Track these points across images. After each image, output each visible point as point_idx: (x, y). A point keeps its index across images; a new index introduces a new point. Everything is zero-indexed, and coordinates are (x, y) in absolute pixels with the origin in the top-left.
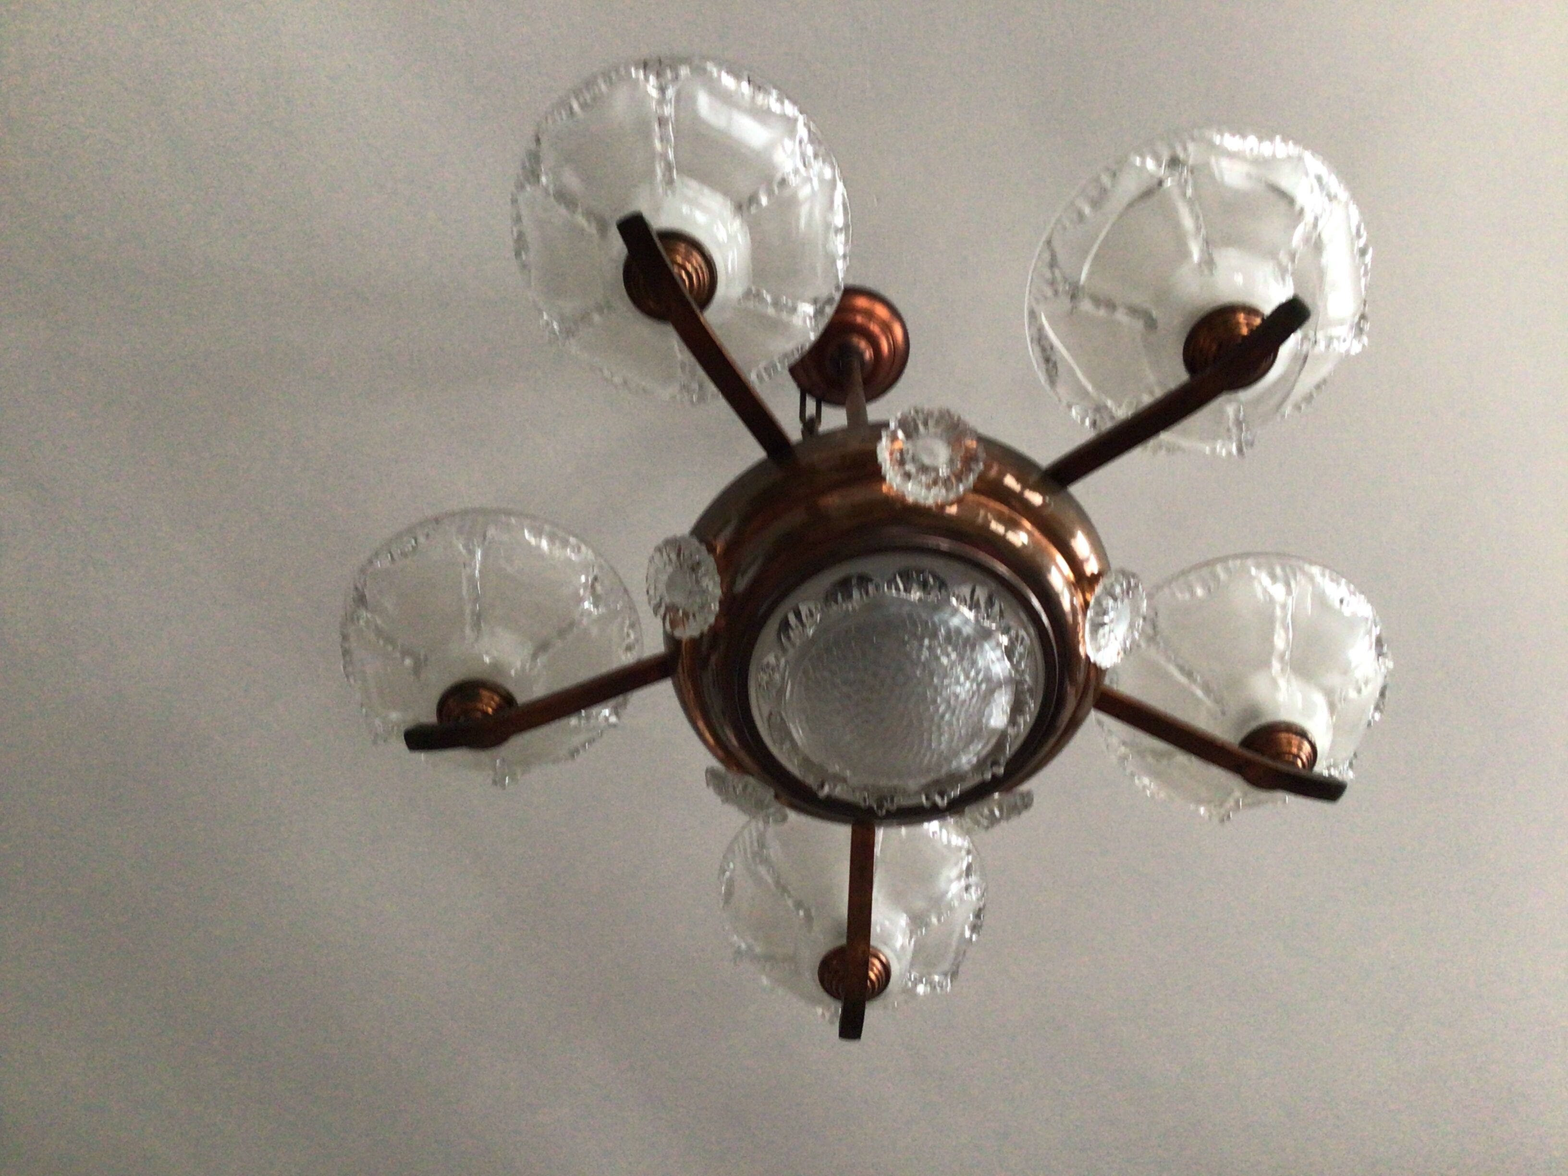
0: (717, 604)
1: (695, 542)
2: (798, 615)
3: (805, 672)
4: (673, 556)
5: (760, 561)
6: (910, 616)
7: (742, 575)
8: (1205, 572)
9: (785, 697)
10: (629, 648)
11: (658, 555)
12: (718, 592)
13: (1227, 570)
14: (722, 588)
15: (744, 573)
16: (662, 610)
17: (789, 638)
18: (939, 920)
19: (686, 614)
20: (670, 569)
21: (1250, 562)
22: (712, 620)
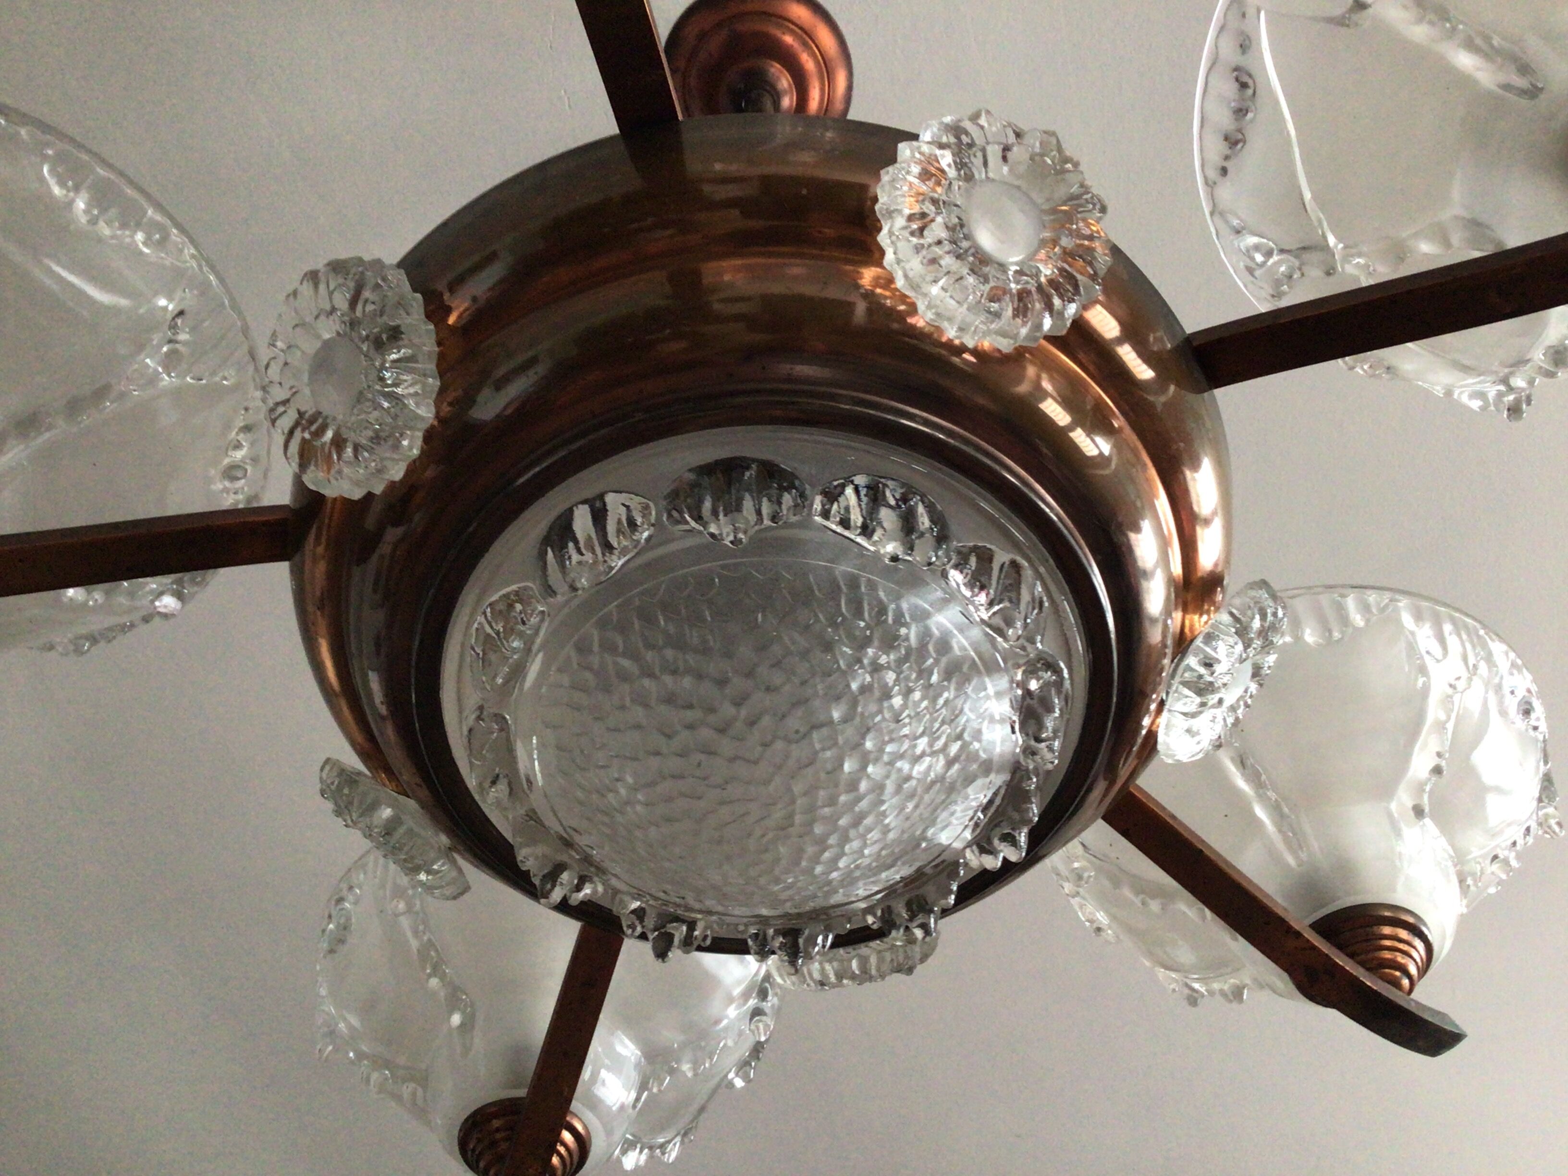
0: (419, 442)
1: (401, 281)
2: (599, 516)
3: (583, 649)
4: (341, 301)
5: (541, 369)
6: (853, 583)
7: (498, 388)
8: (1325, 600)
9: (522, 685)
10: (232, 473)
11: (306, 289)
12: (426, 412)
13: (1366, 608)
14: (438, 403)
15: (499, 386)
16: (286, 422)
17: (561, 561)
18: (695, 1069)
19: (339, 443)
20: (328, 329)
21: (1403, 603)
22: (397, 472)
